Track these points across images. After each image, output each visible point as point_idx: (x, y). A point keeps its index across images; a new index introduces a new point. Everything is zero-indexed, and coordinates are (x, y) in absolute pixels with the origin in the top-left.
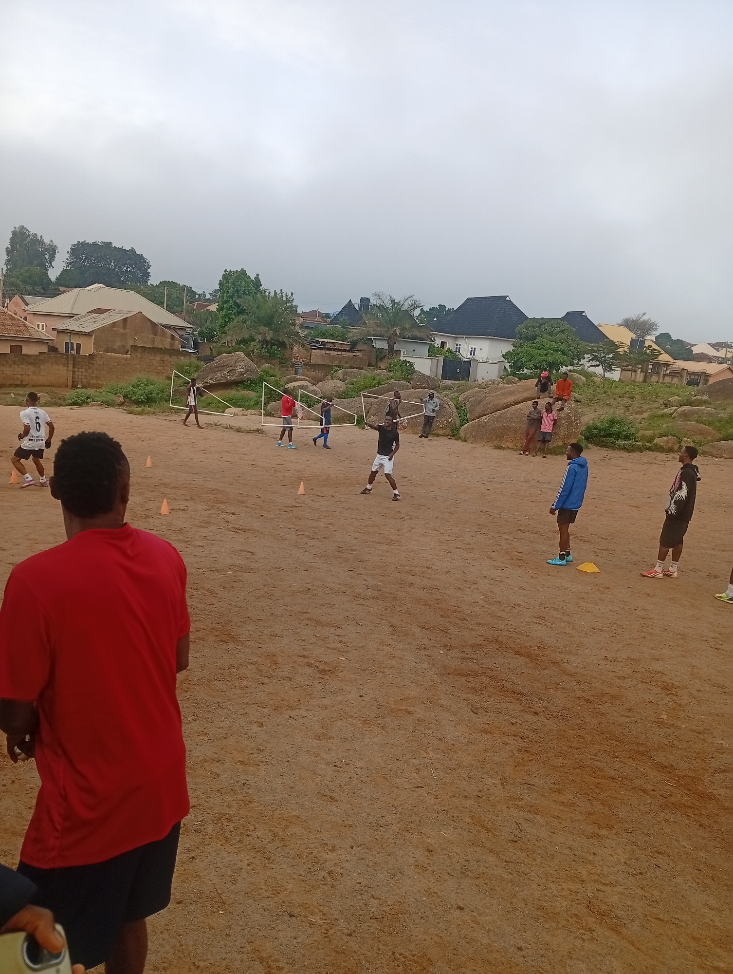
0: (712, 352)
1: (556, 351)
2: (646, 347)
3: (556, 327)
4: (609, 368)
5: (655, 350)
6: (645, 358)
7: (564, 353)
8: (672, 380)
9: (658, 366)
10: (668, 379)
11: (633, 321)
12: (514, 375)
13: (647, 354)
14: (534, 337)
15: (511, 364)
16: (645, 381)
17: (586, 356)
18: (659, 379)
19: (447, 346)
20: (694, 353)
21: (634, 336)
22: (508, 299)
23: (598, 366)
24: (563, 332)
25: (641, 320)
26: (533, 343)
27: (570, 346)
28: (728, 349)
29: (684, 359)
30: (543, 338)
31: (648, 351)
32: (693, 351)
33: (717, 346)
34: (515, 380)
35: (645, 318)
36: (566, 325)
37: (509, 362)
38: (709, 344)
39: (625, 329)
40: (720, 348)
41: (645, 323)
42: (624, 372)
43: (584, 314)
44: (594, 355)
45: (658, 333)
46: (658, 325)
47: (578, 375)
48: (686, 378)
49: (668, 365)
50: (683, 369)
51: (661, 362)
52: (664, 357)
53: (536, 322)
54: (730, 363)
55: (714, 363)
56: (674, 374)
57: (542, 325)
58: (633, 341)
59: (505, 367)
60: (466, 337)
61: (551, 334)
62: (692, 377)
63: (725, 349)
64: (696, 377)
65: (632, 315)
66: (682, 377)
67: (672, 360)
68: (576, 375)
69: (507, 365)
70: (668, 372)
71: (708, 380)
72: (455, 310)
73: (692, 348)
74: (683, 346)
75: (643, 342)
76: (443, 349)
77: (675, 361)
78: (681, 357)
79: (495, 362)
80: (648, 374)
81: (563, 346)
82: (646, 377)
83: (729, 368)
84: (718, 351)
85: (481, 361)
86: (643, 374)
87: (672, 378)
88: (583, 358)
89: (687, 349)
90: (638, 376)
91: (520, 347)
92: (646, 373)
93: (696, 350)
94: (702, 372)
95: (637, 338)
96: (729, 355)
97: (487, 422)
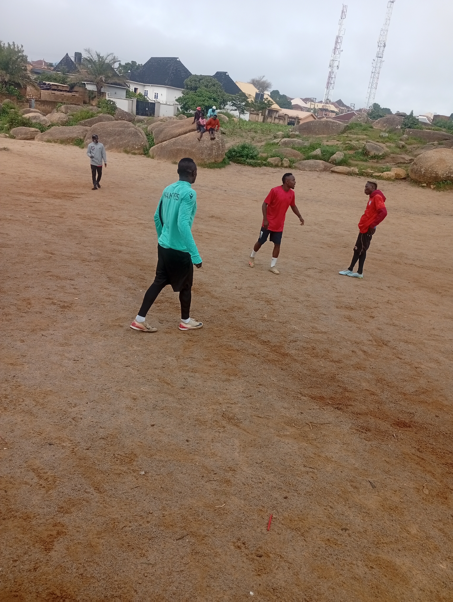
0: (302, 104)
1: (210, 98)
2: (264, 99)
3: (210, 82)
4: (242, 112)
5: (270, 101)
6: (265, 106)
7: (215, 100)
9: (271, 111)
10: (277, 121)
11: (257, 81)
12: (184, 114)
13: (265, 104)
14: (196, 88)
16: (263, 121)
17: (228, 103)
18: (272, 120)
19: (138, 92)
20: (292, 104)
21: (258, 91)
22: (178, 60)
23: (236, 110)
25: (262, 80)
26: (196, 92)
27: (218, 95)
28: (312, 103)
29: (286, 108)
30: (202, 89)
31: (266, 102)
33: (306, 100)
34: (184, 117)
35: (264, 79)
36: (216, 81)
37: (180, 105)
38: (301, 99)
39: (252, 86)
40: (308, 102)
41: (264, 83)
42: (251, 115)
43: (227, 74)
44: (233, 102)
45: (271, 90)
46: (272, 84)
47: (224, 116)
48: (287, 120)
49: (277, 111)
50: (285, 115)
51: (273, 109)
52: (275, 106)
53: (197, 78)
54: (312, 111)
55: (303, 111)
56: (281, 117)
57: (201, 79)
58: (257, 95)
60: (151, 85)
61: (206, 86)
62: (291, 120)
63: (310, 103)
64: (293, 120)
65: (256, 77)
66: (285, 119)
67: (279, 108)
68: (223, 116)
69: (179, 107)
70: (277, 116)
71: (300, 122)
72: (142, 65)
74: (286, 99)
75: (263, 95)
76: (136, 93)
77: (281, 109)
78: (285, 106)
79: (171, 104)
80: (266, 117)
81: (214, 95)
82: (264, 119)
83: (312, 115)
84: (306, 104)
85: (162, 103)
86: (262, 117)
87: (279, 121)
88: (227, 104)
89: (288, 102)
90: (260, 118)
91: (187, 94)
92: (264, 116)
93: (293, 102)
94: (297, 117)
95: (259, 93)
96: (312, 107)
97: (167, 145)
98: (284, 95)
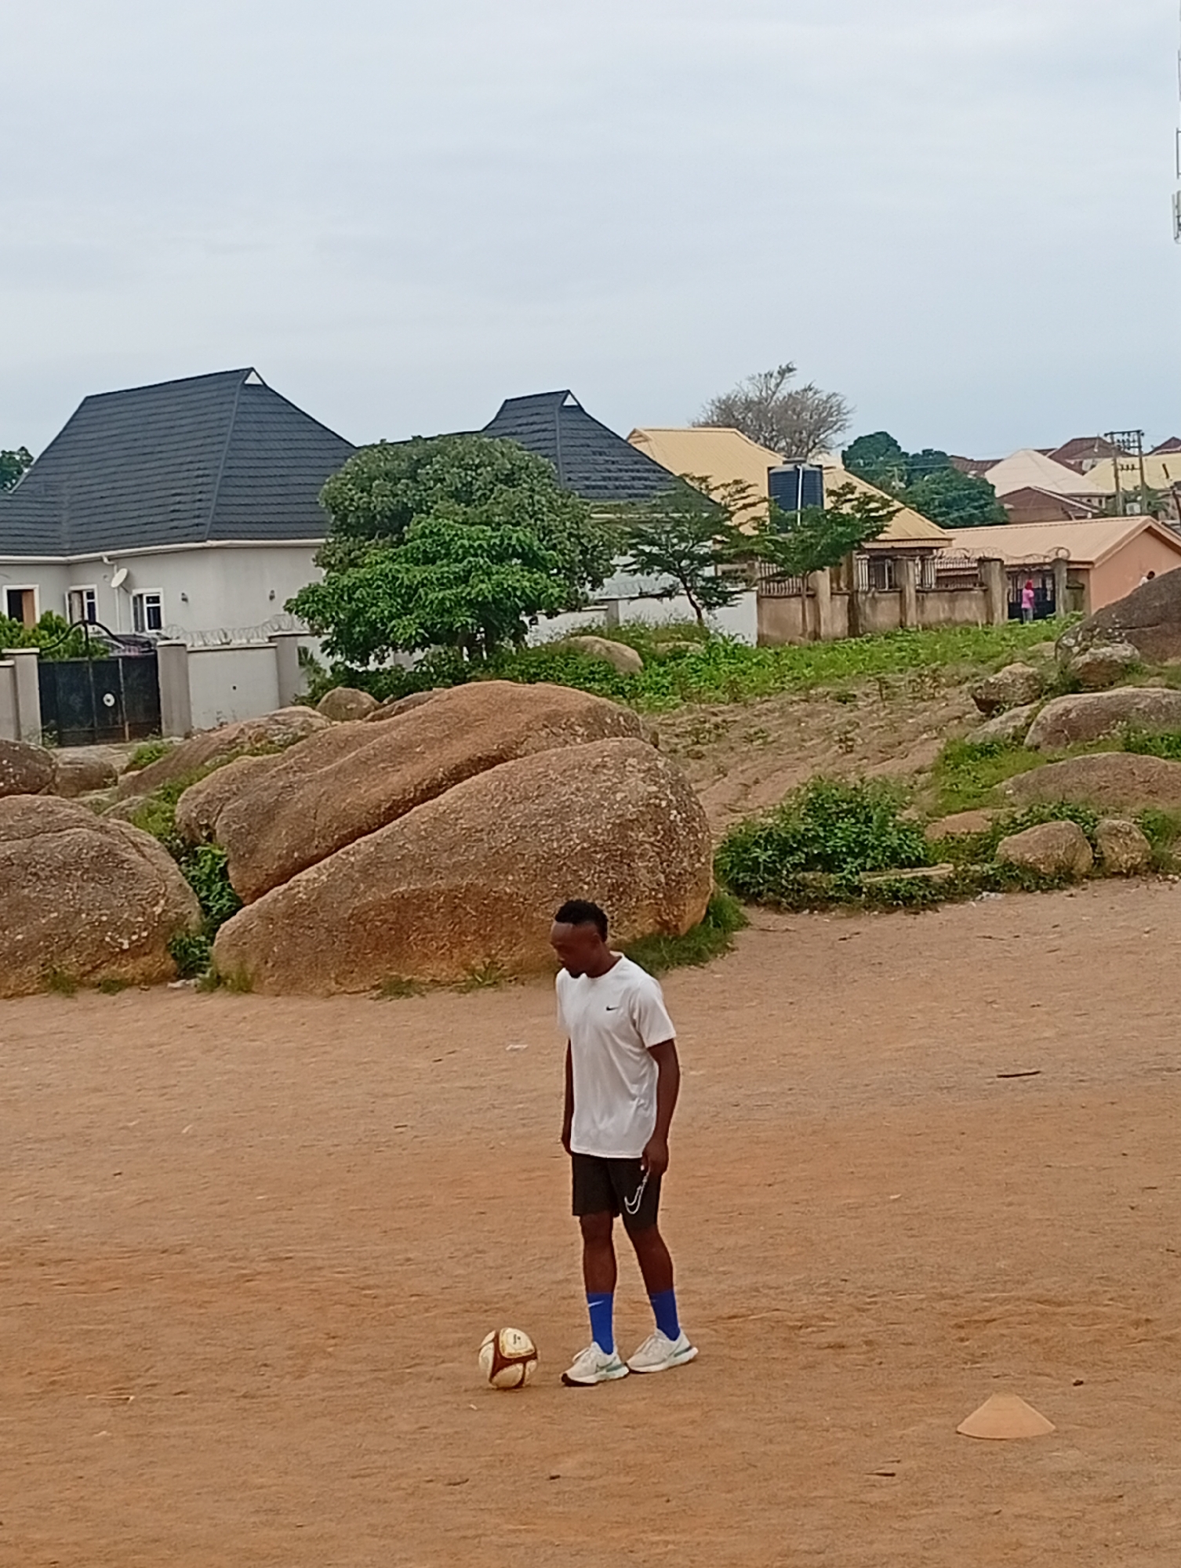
0: (1060, 481)
1: (500, 559)
2: (831, 493)
3: (478, 467)
4: (713, 596)
5: (871, 499)
6: (841, 534)
7: (531, 561)
8: (952, 610)
9: (887, 563)
10: (937, 609)
11: (749, 405)
12: (352, 679)
13: (846, 520)
14: (402, 516)
15: (325, 638)
16: (853, 630)
17: (618, 560)
18: (903, 611)
19: (38, 608)
20: (998, 493)
21: (778, 462)
22: (252, 380)
23: (669, 593)
24: (510, 480)
25: (780, 395)
26: (401, 541)
27: (548, 532)
28: (1121, 460)
29: (967, 523)
30: (437, 518)
31: (846, 509)
32: (993, 487)
33: (1073, 454)
34: (360, 703)
35: (792, 385)
36: (513, 452)
37: (318, 634)
38: (1043, 452)
39: (731, 436)
40: (1087, 463)
41: (796, 404)
42: (771, 606)
43: (569, 402)
44: (643, 552)
45: (846, 438)
46: (847, 405)
47: (609, 643)
48: (1000, 591)
49: (925, 553)
50: (982, 561)
51: (897, 545)
52: (907, 525)
53: (397, 456)
54: (1137, 508)
55: (1078, 518)
56: (954, 582)
57: (420, 464)
58: (776, 479)
59: (303, 651)
60: (110, 558)
61: (463, 495)
63: (1109, 461)
66: (987, 591)
67: (935, 531)
68: (599, 644)
69: (314, 645)
70: (931, 579)
71: (1082, 588)
72: (36, 455)
73: (990, 476)
74: (955, 471)
75: (815, 477)
76: (20, 619)
77: (945, 533)
79: (254, 642)
80: (861, 598)
81: (521, 535)
82: (853, 610)
83: (1149, 530)
84: (1083, 473)
85: (199, 644)
86: (841, 602)
87: (952, 601)
88: (610, 571)
89: (971, 485)
90: (824, 613)
91: (353, 564)
92: (853, 595)
93: (1002, 482)
94: (1057, 560)
95: (789, 467)
96: (1130, 482)
97: (327, 888)
98: (927, 452)
